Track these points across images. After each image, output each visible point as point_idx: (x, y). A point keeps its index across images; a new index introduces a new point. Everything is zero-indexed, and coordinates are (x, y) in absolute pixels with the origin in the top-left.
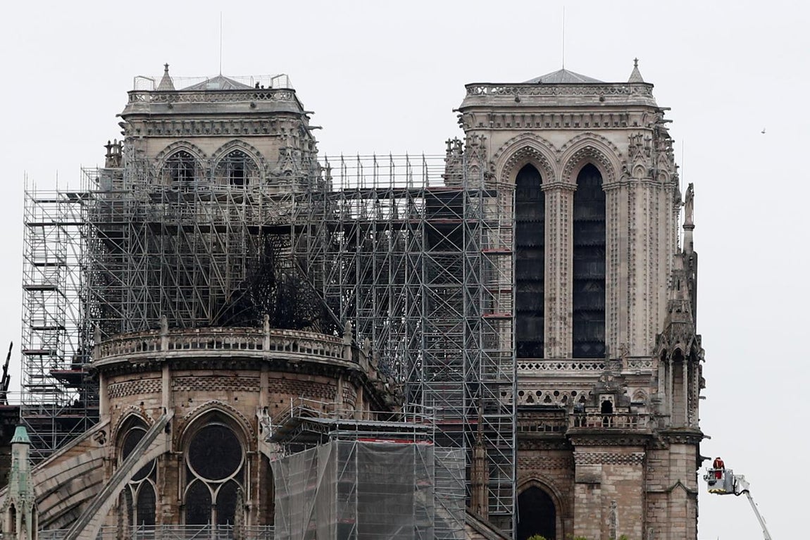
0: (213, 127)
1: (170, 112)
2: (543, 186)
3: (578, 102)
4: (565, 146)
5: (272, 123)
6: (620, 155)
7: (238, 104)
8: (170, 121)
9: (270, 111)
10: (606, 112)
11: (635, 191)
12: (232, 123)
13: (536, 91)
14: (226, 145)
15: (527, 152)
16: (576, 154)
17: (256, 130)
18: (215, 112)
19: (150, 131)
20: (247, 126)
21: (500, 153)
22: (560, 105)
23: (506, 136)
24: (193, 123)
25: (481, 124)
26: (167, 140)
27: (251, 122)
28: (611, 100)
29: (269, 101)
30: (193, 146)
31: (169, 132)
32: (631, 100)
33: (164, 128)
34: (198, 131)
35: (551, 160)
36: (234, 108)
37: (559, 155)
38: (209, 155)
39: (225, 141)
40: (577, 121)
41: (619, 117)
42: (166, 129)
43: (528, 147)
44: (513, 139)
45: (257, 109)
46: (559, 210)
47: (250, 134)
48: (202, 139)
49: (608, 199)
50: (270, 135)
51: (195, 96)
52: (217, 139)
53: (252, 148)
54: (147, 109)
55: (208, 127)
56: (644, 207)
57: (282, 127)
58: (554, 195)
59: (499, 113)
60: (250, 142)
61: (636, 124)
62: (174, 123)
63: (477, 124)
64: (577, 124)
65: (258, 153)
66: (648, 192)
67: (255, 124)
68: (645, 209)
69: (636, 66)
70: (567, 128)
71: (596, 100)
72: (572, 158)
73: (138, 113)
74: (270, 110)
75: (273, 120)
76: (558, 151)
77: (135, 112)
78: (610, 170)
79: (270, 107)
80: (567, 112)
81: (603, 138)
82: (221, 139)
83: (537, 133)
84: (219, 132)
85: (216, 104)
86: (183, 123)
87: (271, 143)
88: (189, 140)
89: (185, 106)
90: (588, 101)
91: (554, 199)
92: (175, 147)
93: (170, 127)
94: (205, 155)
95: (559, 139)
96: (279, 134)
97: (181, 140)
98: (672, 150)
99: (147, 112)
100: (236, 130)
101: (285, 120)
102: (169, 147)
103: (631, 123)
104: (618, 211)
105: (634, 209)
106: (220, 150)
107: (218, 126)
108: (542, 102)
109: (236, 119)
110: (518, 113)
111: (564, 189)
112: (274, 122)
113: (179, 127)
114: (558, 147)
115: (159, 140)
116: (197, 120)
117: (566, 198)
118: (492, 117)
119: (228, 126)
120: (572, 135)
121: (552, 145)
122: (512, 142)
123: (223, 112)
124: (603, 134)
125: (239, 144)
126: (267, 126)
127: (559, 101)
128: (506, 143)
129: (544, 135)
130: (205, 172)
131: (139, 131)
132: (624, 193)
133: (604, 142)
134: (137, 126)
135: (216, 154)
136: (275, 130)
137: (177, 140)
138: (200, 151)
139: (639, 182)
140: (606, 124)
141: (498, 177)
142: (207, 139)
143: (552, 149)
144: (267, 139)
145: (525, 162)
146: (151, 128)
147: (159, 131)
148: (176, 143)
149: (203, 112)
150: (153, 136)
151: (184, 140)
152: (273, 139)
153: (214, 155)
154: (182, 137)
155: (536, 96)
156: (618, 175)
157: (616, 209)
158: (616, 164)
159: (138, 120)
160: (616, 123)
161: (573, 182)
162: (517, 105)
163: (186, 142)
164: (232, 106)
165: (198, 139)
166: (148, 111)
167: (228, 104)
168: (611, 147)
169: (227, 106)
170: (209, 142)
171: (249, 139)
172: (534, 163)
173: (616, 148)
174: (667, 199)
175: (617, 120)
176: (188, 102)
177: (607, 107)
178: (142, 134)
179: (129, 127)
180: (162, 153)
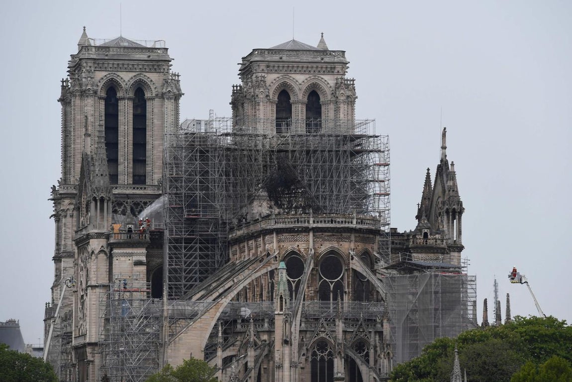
0: (128, 66)
1: (106, 58)
2: (291, 101)
3: (310, 60)
4: (303, 82)
5: (158, 66)
6: (330, 87)
7: (140, 55)
8: (106, 62)
10: (324, 65)
11: (340, 106)
12: (138, 65)
13: (289, 53)
14: (135, 76)
15: (285, 84)
16: (308, 86)
17: (150, 69)
18: (129, 59)
19: (96, 67)
20: (145, 67)
21: (272, 84)
22: (302, 61)
23: (275, 76)
24: (118, 64)
25: (263, 70)
27: (148, 65)
28: (327, 59)
29: (156, 54)
30: (118, 76)
31: (106, 68)
32: (336, 60)
33: (103, 66)
34: (121, 68)
35: (296, 88)
36: (139, 57)
37: (300, 86)
38: (126, 81)
39: (134, 74)
40: (310, 69)
41: (331, 69)
43: (285, 82)
44: (278, 77)
45: (151, 58)
46: (300, 114)
47: (147, 71)
48: (123, 72)
49: (323, 109)
50: (157, 71)
52: (131, 72)
53: (148, 78)
55: (126, 66)
57: (164, 68)
58: (297, 106)
59: (272, 64)
60: (148, 75)
61: (338, 72)
62: (108, 64)
63: (261, 70)
64: (310, 71)
65: (151, 81)
66: (346, 106)
68: (345, 115)
69: (322, 36)
70: (304, 73)
71: (319, 59)
72: (306, 88)
73: (90, 57)
74: (157, 58)
75: (159, 64)
76: (300, 84)
78: (324, 93)
80: (305, 65)
81: (322, 78)
83: (290, 75)
84: (132, 69)
85: (130, 54)
86: (113, 64)
87: (157, 75)
88: (116, 73)
89: (113, 55)
90: (315, 60)
91: (297, 108)
92: (109, 76)
93: (106, 65)
94: (124, 81)
95: (300, 78)
96: (162, 71)
98: (354, 84)
100: (140, 69)
101: (165, 64)
102: (106, 76)
103: (336, 71)
104: (329, 115)
105: (340, 115)
106: (132, 78)
107: (130, 66)
108: (293, 59)
109: (140, 63)
110: (281, 64)
111: (302, 103)
113: (111, 66)
114: (300, 82)
115: (101, 72)
116: (121, 62)
117: (303, 107)
118: (268, 67)
119: (136, 66)
120: (307, 76)
121: (297, 81)
122: (278, 79)
123: (134, 59)
124: (322, 76)
125: (141, 75)
126: (155, 67)
127: (301, 59)
128: (275, 80)
129: (293, 76)
130: (125, 90)
131: (90, 67)
132: (332, 106)
133: (323, 80)
134: (89, 64)
136: (160, 69)
137: (110, 72)
138: (122, 78)
139: (342, 101)
140: (324, 71)
141: (271, 97)
142: (125, 72)
143: (297, 83)
144: (155, 73)
145: (282, 88)
146: (96, 65)
147: (101, 67)
148: (109, 74)
149: (124, 59)
150: (97, 70)
151: (113, 72)
152: (159, 73)
153: (129, 81)
155: (289, 56)
156: (329, 97)
157: (328, 114)
158: (328, 92)
159: (89, 61)
160: (329, 71)
161: (306, 100)
162: (281, 60)
163: (114, 74)
165: (121, 72)
166: (95, 57)
167: (135, 55)
168: (326, 83)
170: (126, 74)
171: (147, 73)
172: (287, 89)
173: (328, 83)
175: (329, 69)
176: (115, 53)
177: (325, 63)
178: (93, 69)
179: (85, 65)
180: (102, 79)
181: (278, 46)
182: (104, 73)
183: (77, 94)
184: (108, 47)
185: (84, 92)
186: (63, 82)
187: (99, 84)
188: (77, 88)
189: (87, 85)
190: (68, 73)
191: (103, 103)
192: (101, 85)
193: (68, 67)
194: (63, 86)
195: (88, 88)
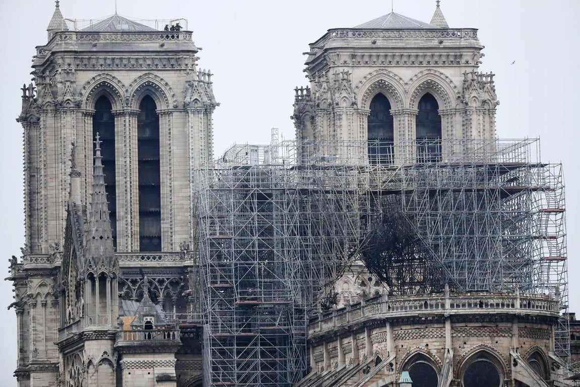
0: (129, 62)
1: (95, 49)
2: (392, 111)
3: (422, 43)
4: (411, 79)
5: (177, 60)
6: (455, 87)
7: (148, 43)
8: (95, 57)
9: (176, 50)
10: (444, 53)
11: (471, 117)
12: (145, 59)
13: (387, 34)
14: (140, 77)
15: (381, 84)
16: (419, 86)
17: (164, 65)
18: (131, 50)
19: (78, 65)
20: (156, 62)
21: (360, 85)
22: (408, 46)
23: (365, 71)
24: (113, 59)
25: (345, 62)
26: (92, 72)
27: (160, 59)
28: (447, 43)
29: (173, 41)
30: (114, 77)
31: (94, 65)
32: (463, 43)
33: (89, 62)
34: (117, 65)
35: (400, 90)
36: (147, 47)
37: (407, 87)
38: (127, 85)
39: (139, 74)
40: (421, 59)
41: (455, 57)
42: (91, 64)
43: (382, 80)
44: (370, 74)
45: (165, 48)
46: (407, 131)
47: (160, 68)
48: (120, 72)
49: (444, 122)
50: (176, 69)
51: (113, 36)
52: (133, 72)
53: (162, 79)
54: (76, 47)
55: (125, 62)
56: (479, 130)
57: (186, 63)
58: (402, 119)
59: (359, 53)
60: (161, 74)
61: (467, 62)
62: (98, 58)
63: (342, 61)
64: (421, 63)
65: (167, 84)
66: (481, 117)
67: (163, 60)
68: (479, 132)
70: (412, 65)
71: (435, 43)
72: (417, 89)
73: (69, 50)
74: (175, 48)
75: (178, 57)
76: (406, 84)
77: (66, 50)
78: (446, 99)
79: (175, 47)
80: (413, 53)
81: (441, 74)
82: (136, 72)
83: (389, 69)
84: (135, 66)
85: (131, 43)
86: (105, 59)
87: (176, 75)
88: (110, 73)
89: (106, 45)
90: (429, 44)
91: (402, 122)
92: (98, 78)
93: (94, 61)
94: (123, 85)
95: (406, 74)
96: (183, 68)
97: (103, 72)
98: (493, 82)
99: (76, 50)
100: (149, 65)
101: (188, 57)
102: (94, 78)
103: (463, 61)
104: (454, 132)
105: (471, 132)
106: (135, 81)
107: (133, 62)
108: (393, 44)
109: (148, 56)
110: (374, 53)
111: (410, 114)
112: (179, 58)
113: (101, 62)
114: (406, 80)
115: (85, 72)
116: (117, 56)
117: (411, 121)
118: (354, 56)
119: (141, 62)
120: (417, 70)
121: (401, 79)
122: (369, 76)
123: (138, 50)
124: (441, 70)
125: (151, 76)
126: (173, 62)
127: (406, 44)
128: (365, 77)
129: (394, 70)
130: (124, 100)
131: (69, 65)
132: (458, 118)
133: (442, 76)
134: (68, 61)
135: (133, 85)
136: (180, 65)
137: (100, 73)
138: (119, 81)
139: (474, 110)
140: (444, 62)
141: (359, 106)
142: (124, 72)
143: (401, 82)
144: (173, 72)
145: (377, 91)
146: (78, 62)
147: (85, 65)
148: (100, 75)
149: (122, 50)
150: (81, 69)
151: (106, 72)
152: (178, 72)
153: (131, 85)
154: (104, 70)
155: (387, 39)
156: (454, 103)
157: (452, 130)
158: (452, 95)
159: (67, 56)
160: (452, 62)
161: (415, 109)
162: (374, 46)
163: (107, 74)
164: (144, 45)
165: (118, 72)
166: (76, 48)
167: (141, 43)
168: (447, 80)
169: (141, 45)
170: (125, 74)
171: (160, 72)
172: (384, 92)
173: (451, 81)
174: (491, 122)
175: (452, 59)
176: (108, 41)
177: (445, 48)
178: (73, 67)
179: (60, 61)
180: (89, 83)
181: (368, 23)
182: (90, 75)
183: (49, 108)
184: (98, 33)
185: (61, 105)
186: (24, 89)
187: (83, 92)
188: (47, 100)
189: (64, 94)
190: (33, 76)
191: (90, 121)
192: (86, 93)
193: (33, 67)
194: (24, 97)
195: (66, 98)
